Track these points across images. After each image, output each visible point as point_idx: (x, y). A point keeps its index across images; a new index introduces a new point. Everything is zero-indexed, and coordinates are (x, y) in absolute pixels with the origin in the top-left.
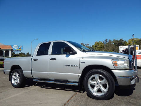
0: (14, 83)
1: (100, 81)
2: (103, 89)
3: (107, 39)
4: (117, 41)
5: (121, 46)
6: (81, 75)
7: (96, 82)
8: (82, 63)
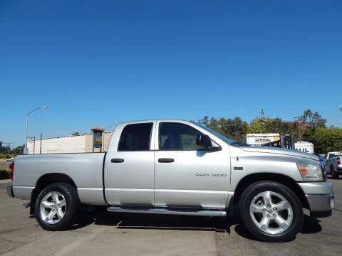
0: (47, 219)
1: (273, 206)
2: (280, 220)
3: (207, 117)
4: (229, 121)
5: (251, 135)
6: (233, 193)
7: (265, 208)
8: (236, 168)
